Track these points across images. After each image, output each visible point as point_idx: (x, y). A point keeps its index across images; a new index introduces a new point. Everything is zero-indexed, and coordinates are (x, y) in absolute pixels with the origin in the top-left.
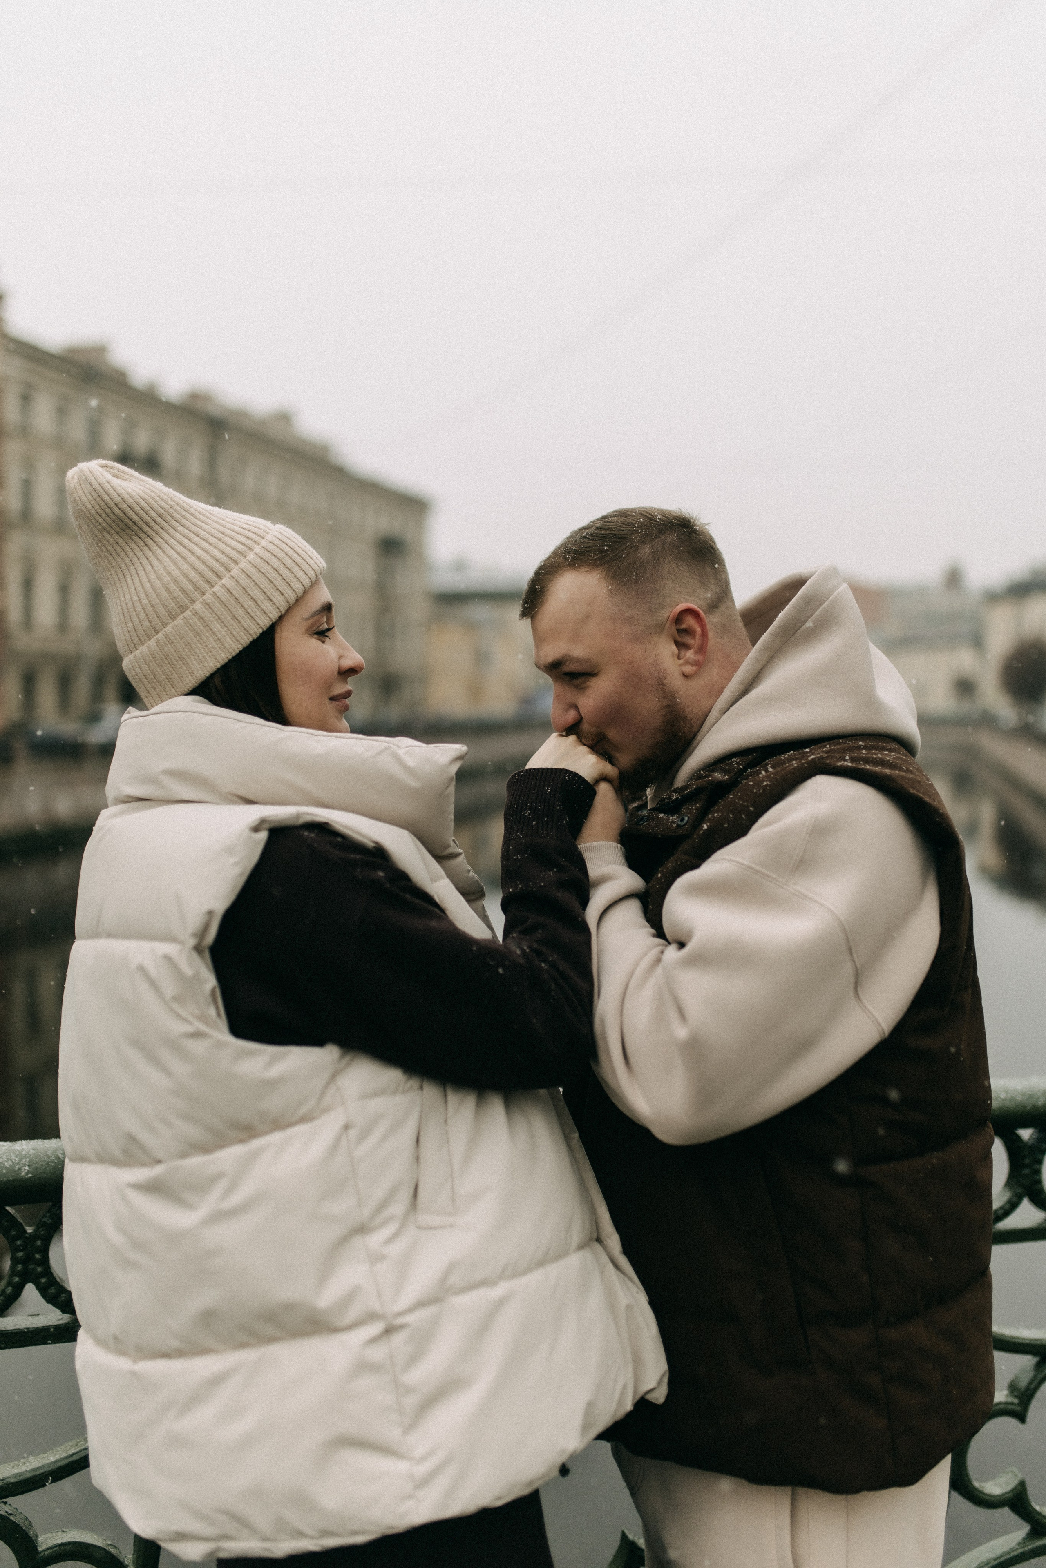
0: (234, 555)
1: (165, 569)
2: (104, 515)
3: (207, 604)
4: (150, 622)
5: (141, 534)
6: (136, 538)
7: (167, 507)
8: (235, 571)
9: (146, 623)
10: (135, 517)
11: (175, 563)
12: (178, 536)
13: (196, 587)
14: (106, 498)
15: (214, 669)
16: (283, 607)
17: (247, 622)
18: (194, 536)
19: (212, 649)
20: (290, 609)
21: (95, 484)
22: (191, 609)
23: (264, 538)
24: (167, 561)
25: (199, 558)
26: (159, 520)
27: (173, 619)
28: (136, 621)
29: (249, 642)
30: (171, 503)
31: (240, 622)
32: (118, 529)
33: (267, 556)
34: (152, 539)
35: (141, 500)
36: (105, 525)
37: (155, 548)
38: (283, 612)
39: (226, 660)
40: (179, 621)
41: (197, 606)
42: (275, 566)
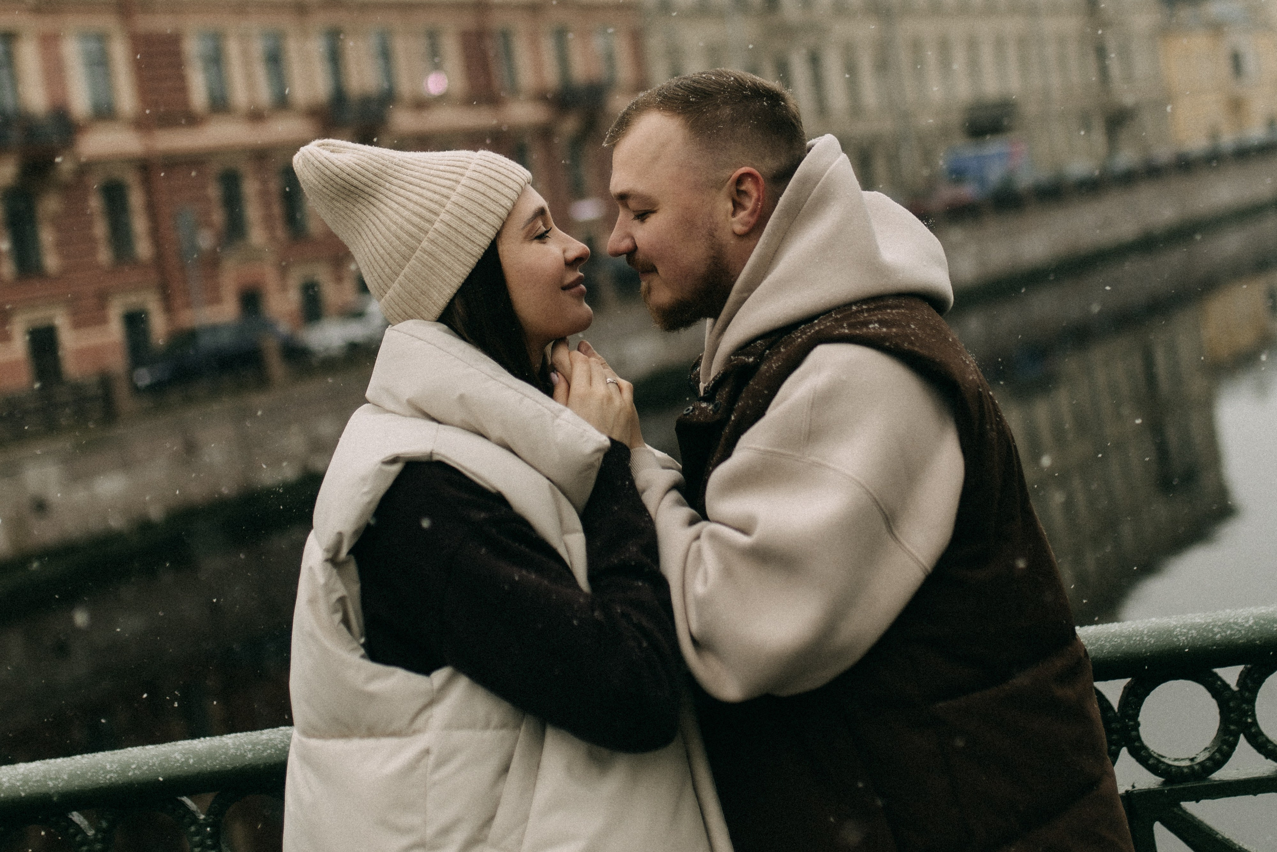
0: (445, 191)
1: (391, 220)
2: (330, 187)
3: (432, 241)
4: (390, 268)
5: (363, 195)
6: (360, 200)
7: (380, 166)
8: (449, 206)
9: (387, 270)
10: (355, 182)
11: (397, 213)
12: (394, 188)
13: (421, 229)
14: (328, 172)
15: (452, 295)
16: (498, 223)
17: (469, 246)
18: (407, 185)
19: (446, 278)
20: (504, 224)
21: (316, 163)
22: (420, 248)
23: (467, 169)
24: (390, 212)
25: (416, 203)
26: (375, 178)
27: (408, 260)
28: (379, 270)
29: (476, 264)
30: (382, 161)
31: (463, 248)
32: (344, 196)
33: (474, 184)
34: (373, 197)
35: (357, 166)
36: (332, 195)
37: (378, 203)
38: (499, 229)
39: (460, 284)
40: (413, 261)
41: (425, 244)
42: (482, 191)
